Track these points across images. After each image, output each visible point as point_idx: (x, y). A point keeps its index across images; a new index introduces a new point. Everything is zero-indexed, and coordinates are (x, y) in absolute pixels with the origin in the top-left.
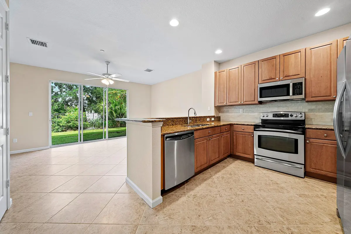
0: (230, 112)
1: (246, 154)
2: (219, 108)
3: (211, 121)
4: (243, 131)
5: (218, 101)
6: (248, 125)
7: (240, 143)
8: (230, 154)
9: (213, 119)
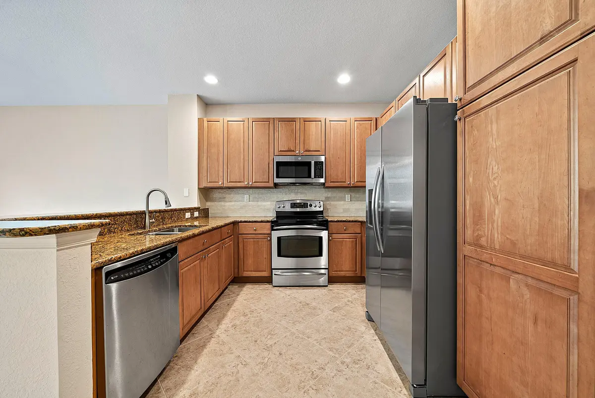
0: (226, 199)
1: (260, 271)
2: (206, 192)
3: (193, 218)
4: (254, 232)
5: (206, 177)
6: (262, 222)
7: (250, 254)
8: (234, 277)
9: (196, 214)
